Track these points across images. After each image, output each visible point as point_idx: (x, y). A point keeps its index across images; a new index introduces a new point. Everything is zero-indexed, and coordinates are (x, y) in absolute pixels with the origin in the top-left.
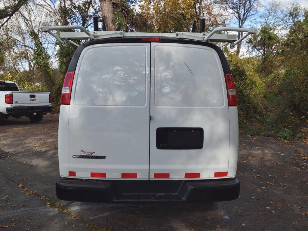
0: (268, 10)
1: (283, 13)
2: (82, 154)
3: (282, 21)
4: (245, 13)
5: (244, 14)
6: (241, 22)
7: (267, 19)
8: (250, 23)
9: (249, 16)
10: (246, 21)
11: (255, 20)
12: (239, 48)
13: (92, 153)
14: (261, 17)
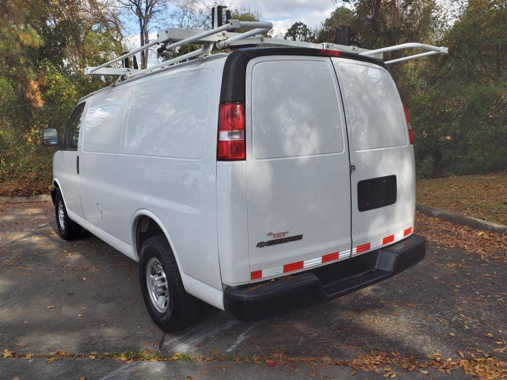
0: (182, 7)
1: (202, 13)
2: (271, 238)
3: (203, 26)
4: (149, 7)
5: (147, 8)
6: (143, 21)
7: (181, 20)
8: (157, 24)
9: (154, 12)
10: (151, 20)
11: (163, 20)
12: (144, 63)
13: (284, 234)
14: (172, 16)
